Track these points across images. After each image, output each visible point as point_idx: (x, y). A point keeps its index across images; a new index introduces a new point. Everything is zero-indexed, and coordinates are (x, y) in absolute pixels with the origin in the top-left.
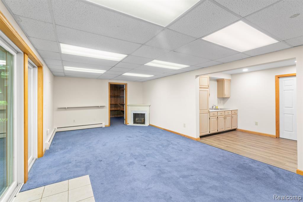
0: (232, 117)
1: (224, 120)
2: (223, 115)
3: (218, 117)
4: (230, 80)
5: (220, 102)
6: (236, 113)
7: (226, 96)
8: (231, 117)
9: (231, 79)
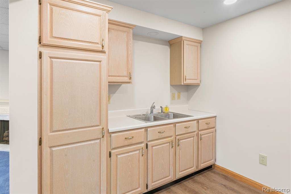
0: (199, 138)
1: (172, 151)
2: (171, 136)
3: (147, 145)
4: (200, 42)
5: (179, 97)
6: (211, 126)
7: (188, 82)
8: (196, 138)
9: (201, 39)
